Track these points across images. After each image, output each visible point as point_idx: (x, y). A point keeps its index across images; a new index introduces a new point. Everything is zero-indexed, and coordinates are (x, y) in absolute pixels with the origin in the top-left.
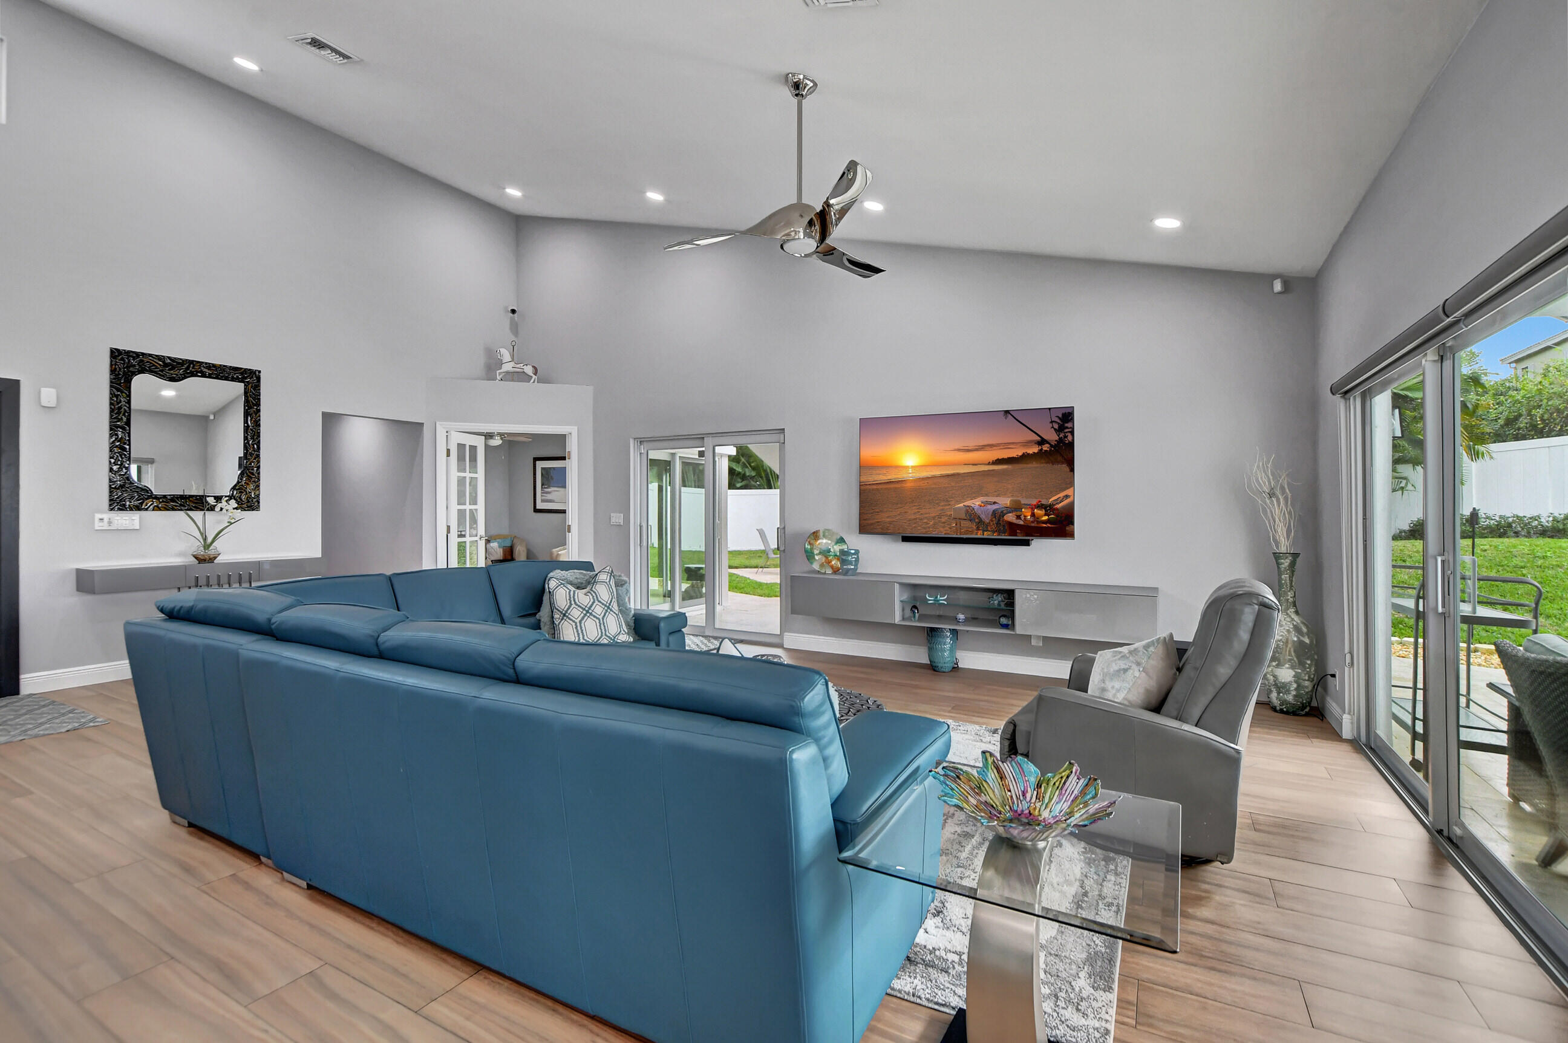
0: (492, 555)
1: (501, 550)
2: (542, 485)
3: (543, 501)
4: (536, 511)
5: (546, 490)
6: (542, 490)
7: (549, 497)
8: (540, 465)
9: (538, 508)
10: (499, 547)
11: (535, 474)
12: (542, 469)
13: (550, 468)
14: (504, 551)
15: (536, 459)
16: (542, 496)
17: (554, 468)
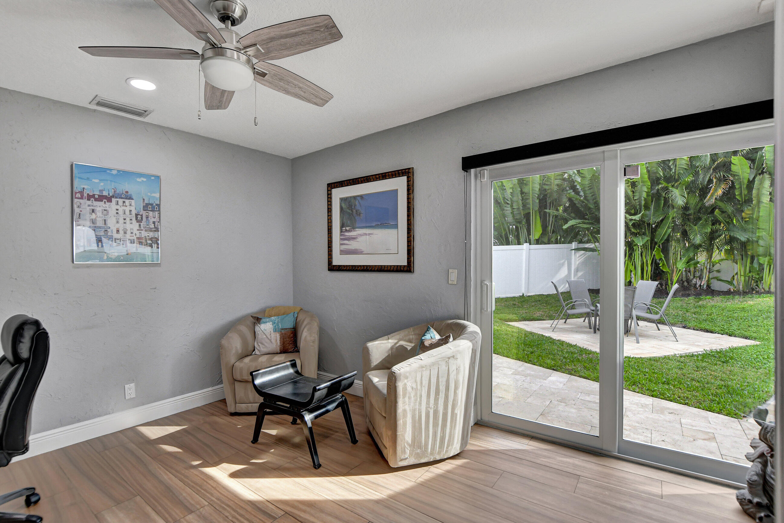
0: (262, 344)
1: (278, 336)
2: (342, 225)
3: (343, 252)
4: (332, 268)
5: (347, 234)
6: (341, 235)
7: (353, 245)
8: (338, 194)
9: (335, 262)
10: (275, 330)
11: (329, 210)
12: (341, 199)
13: (355, 197)
14: (283, 338)
15: (332, 186)
16: (341, 244)
17: (361, 197)
